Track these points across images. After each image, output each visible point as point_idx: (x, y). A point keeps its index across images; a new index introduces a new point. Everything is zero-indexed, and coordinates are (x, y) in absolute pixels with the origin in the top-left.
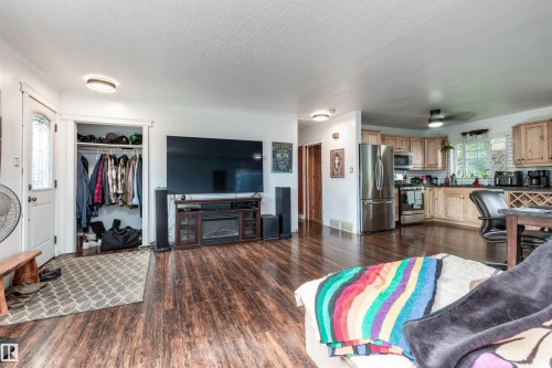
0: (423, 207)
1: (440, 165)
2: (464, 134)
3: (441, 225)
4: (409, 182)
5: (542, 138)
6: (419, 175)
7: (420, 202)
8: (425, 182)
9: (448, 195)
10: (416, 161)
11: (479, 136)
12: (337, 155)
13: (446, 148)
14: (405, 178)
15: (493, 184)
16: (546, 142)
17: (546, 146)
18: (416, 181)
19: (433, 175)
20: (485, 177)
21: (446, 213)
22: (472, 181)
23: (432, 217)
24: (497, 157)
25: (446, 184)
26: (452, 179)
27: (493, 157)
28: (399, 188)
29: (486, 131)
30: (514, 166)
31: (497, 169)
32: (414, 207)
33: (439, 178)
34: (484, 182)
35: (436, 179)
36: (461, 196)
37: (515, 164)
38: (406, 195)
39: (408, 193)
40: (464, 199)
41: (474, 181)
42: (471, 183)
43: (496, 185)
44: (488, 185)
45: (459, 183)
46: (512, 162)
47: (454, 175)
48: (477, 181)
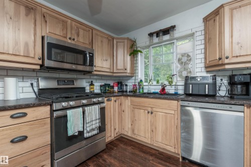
1: (128, 71)
2: (151, 35)
8: (116, 89)
9: (135, 107)
11: (167, 37)
13: (134, 53)
14: (91, 84)
15: (181, 92)
21: (133, 131)
22: (158, 89)
24: (185, 60)
25: (135, 93)
26: (140, 85)
27: (179, 60)
28: (51, 105)
29: (173, 27)
30: (203, 69)
31: (185, 74)
32: (86, 135)
33: (128, 84)
34: (170, 90)
35: (126, 85)
36: (150, 110)
37: (206, 67)
38: (66, 116)
39: (69, 113)
40: (152, 113)
41: (160, 87)
42: (158, 91)
43: (187, 95)
44: (176, 94)
45: (145, 91)
46: (203, 65)
47: (141, 81)
48: (163, 89)
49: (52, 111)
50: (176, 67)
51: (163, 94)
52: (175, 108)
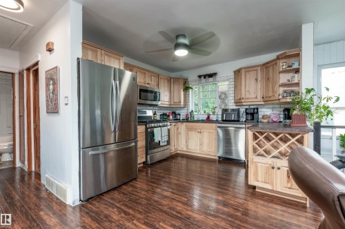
0: (168, 142)
1: (182, 103)
2: (200, 77)
3: (183, 156)
4: (158, 118)
5: (256, 80)
6: (167, 112)
7: (166, 139)
8: (171, 117)
9: (189, 129)
10: (165, 99)
11: (211, 79)
12: (52, 79)
13: (186, 89)
14: (155, 114)
15: (220, 119)
16: (259, 84)
17: (259, 87)
18: (165, 117)
19: (177, 112)
20: (214, 113)
21: (187, 146)
22: (205, 117)
23: (176, 150)
24: (223, 97)
25: (187, 120)
26: (191, 115)
27: (219, 97)
28: (146, 125)
29: (215, 74)
30: (234, 104)
31: (223, 107)
32: (161, 144)
33: (181, 114)
34: (213, 118)
35: (179, 115)
36: (199, 130)
37: (235, 103)
38: (153, 132)
39: (155, 130)
40: (200, 132)
41: (206, 116)
42: (205, 119)
43: (223, 120)
44: (217, 120)
45: (195, 119)
46: (233, 101)
47: (192, 111)
48: (209, 117)
49: (146, 129)
50: (218, 103)
51: (208, 120)
52: (214, 128)
